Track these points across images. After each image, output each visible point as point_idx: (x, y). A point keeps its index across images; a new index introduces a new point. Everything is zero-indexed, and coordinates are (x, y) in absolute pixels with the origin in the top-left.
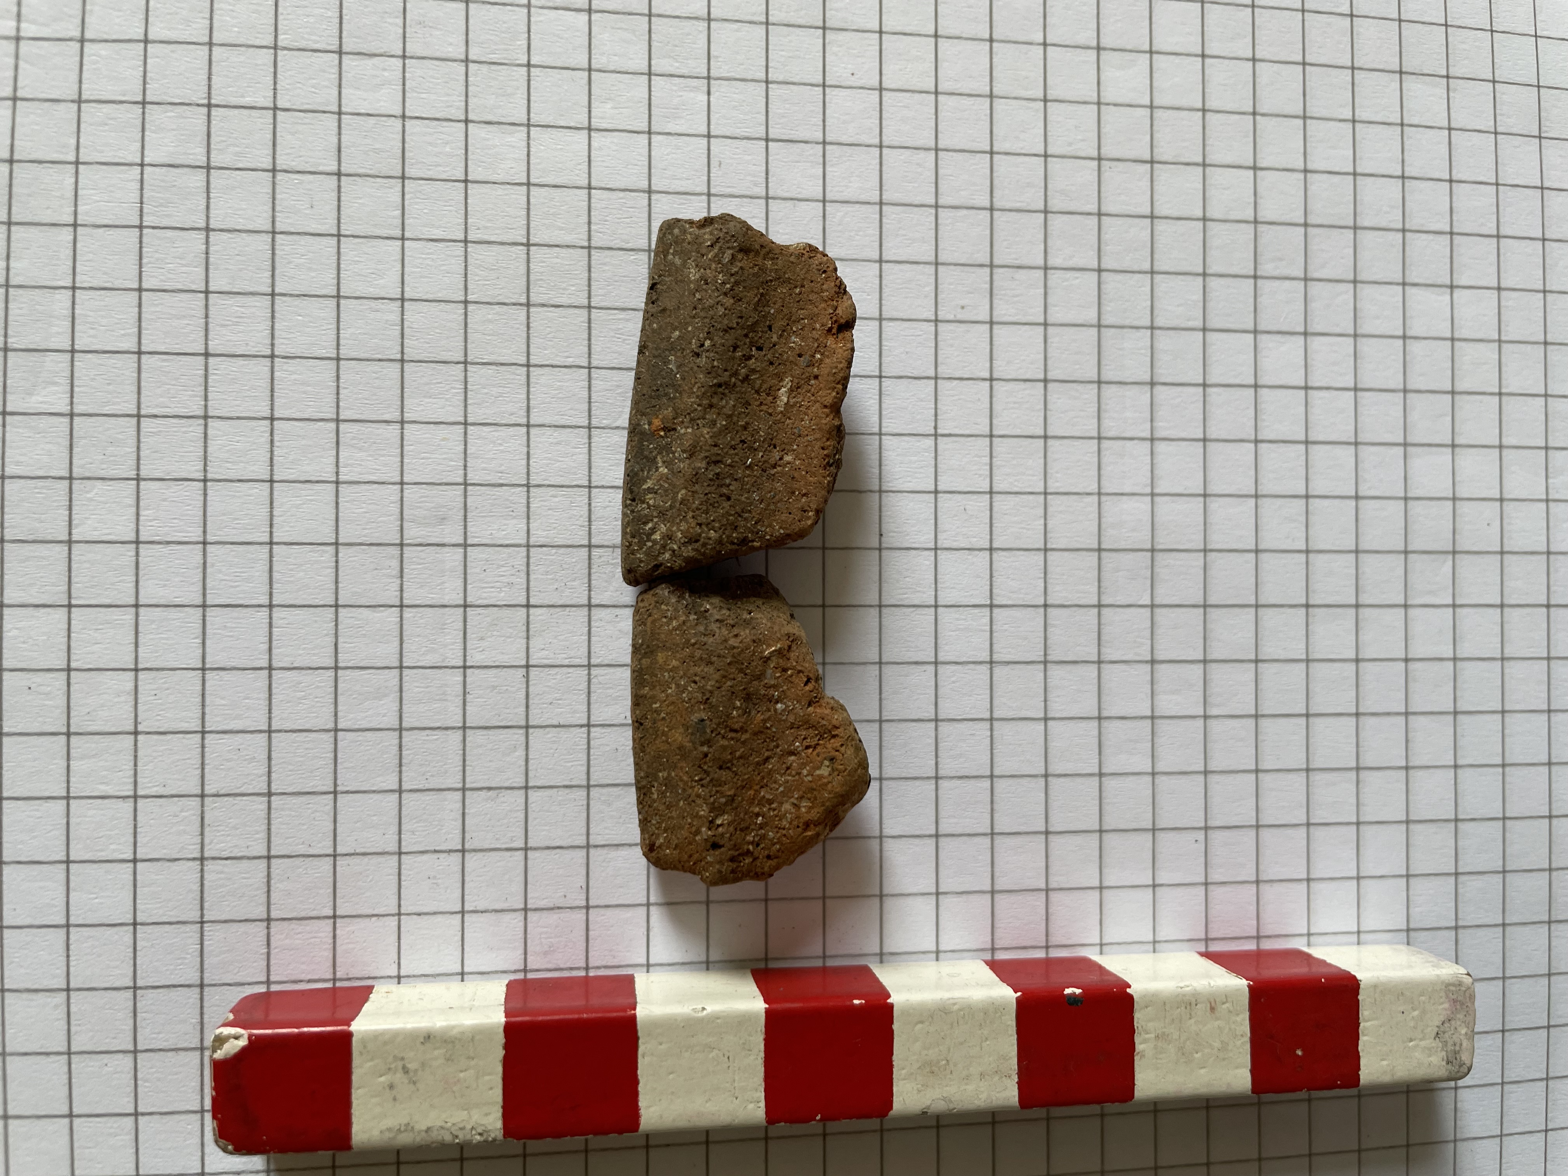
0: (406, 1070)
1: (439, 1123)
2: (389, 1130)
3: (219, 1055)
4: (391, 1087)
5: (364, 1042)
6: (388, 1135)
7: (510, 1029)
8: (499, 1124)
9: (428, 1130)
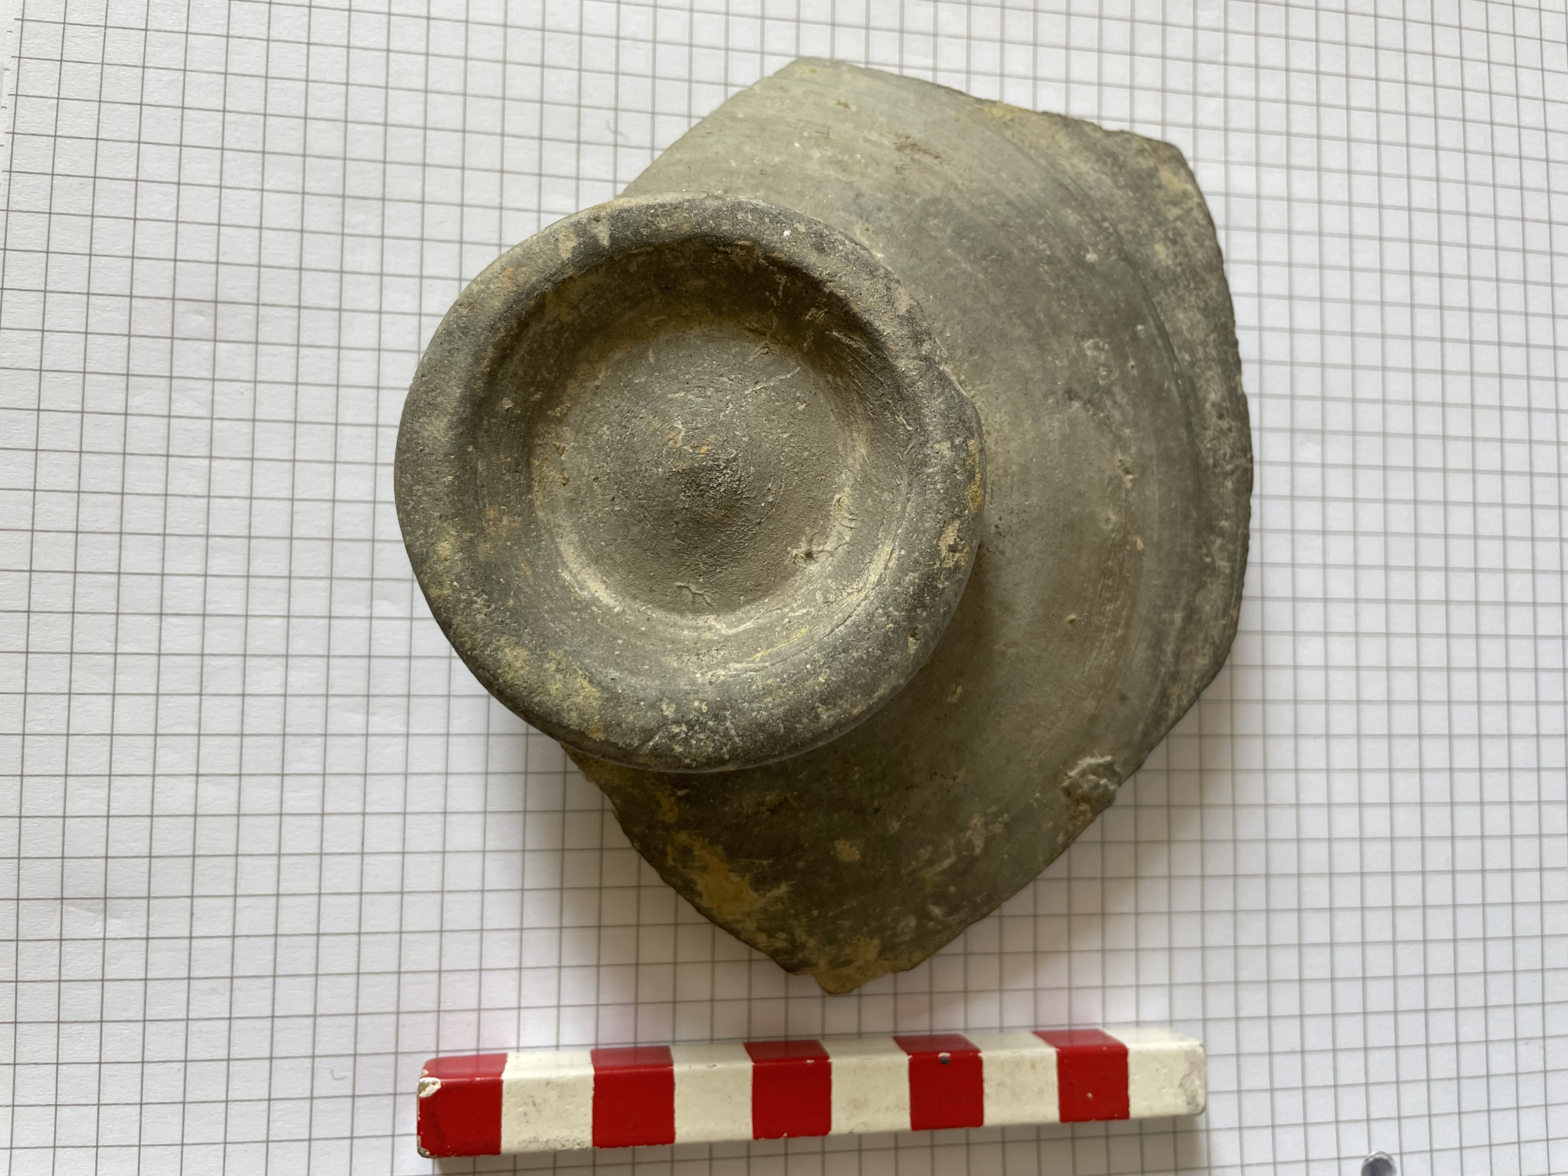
0: (534, 1104)
1: (554, 1137)
2: (524, 1141)
3: (423, 1095)
4: (525, 1114)
5: (510, 1086)
6: (524, 1145)
7: (597, 1079)
8: (589, 1138)
9: (547, 1141)
